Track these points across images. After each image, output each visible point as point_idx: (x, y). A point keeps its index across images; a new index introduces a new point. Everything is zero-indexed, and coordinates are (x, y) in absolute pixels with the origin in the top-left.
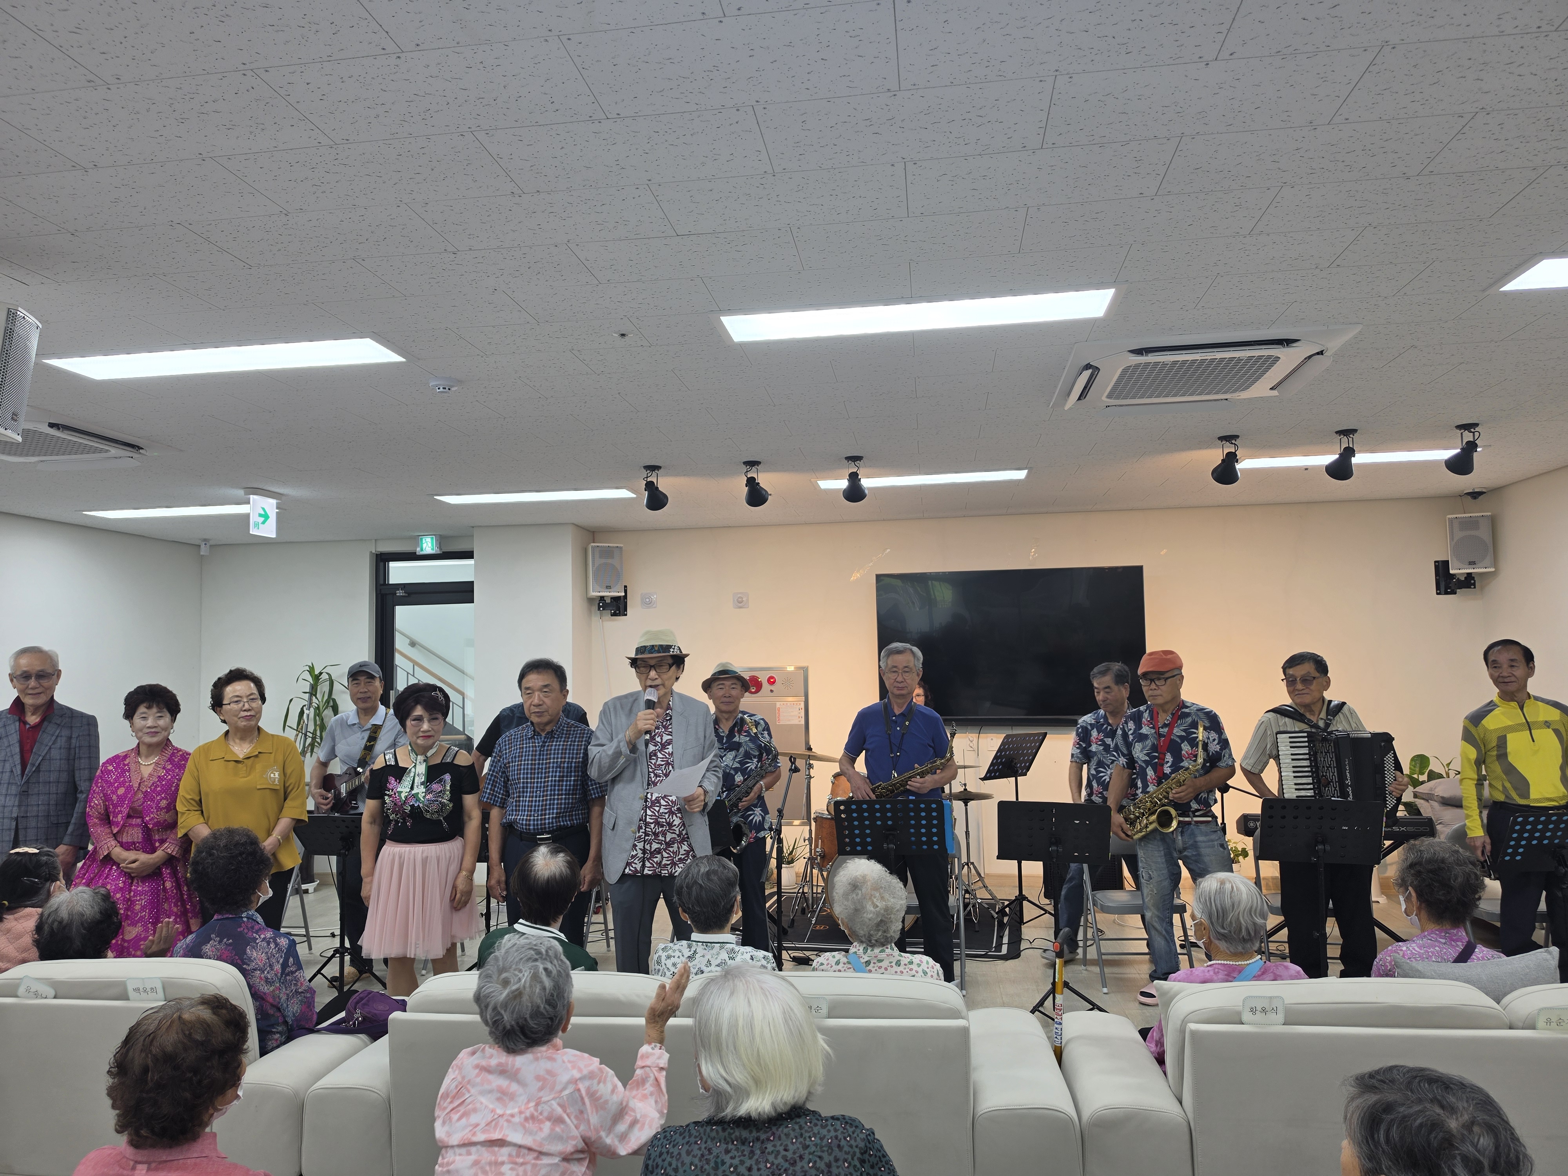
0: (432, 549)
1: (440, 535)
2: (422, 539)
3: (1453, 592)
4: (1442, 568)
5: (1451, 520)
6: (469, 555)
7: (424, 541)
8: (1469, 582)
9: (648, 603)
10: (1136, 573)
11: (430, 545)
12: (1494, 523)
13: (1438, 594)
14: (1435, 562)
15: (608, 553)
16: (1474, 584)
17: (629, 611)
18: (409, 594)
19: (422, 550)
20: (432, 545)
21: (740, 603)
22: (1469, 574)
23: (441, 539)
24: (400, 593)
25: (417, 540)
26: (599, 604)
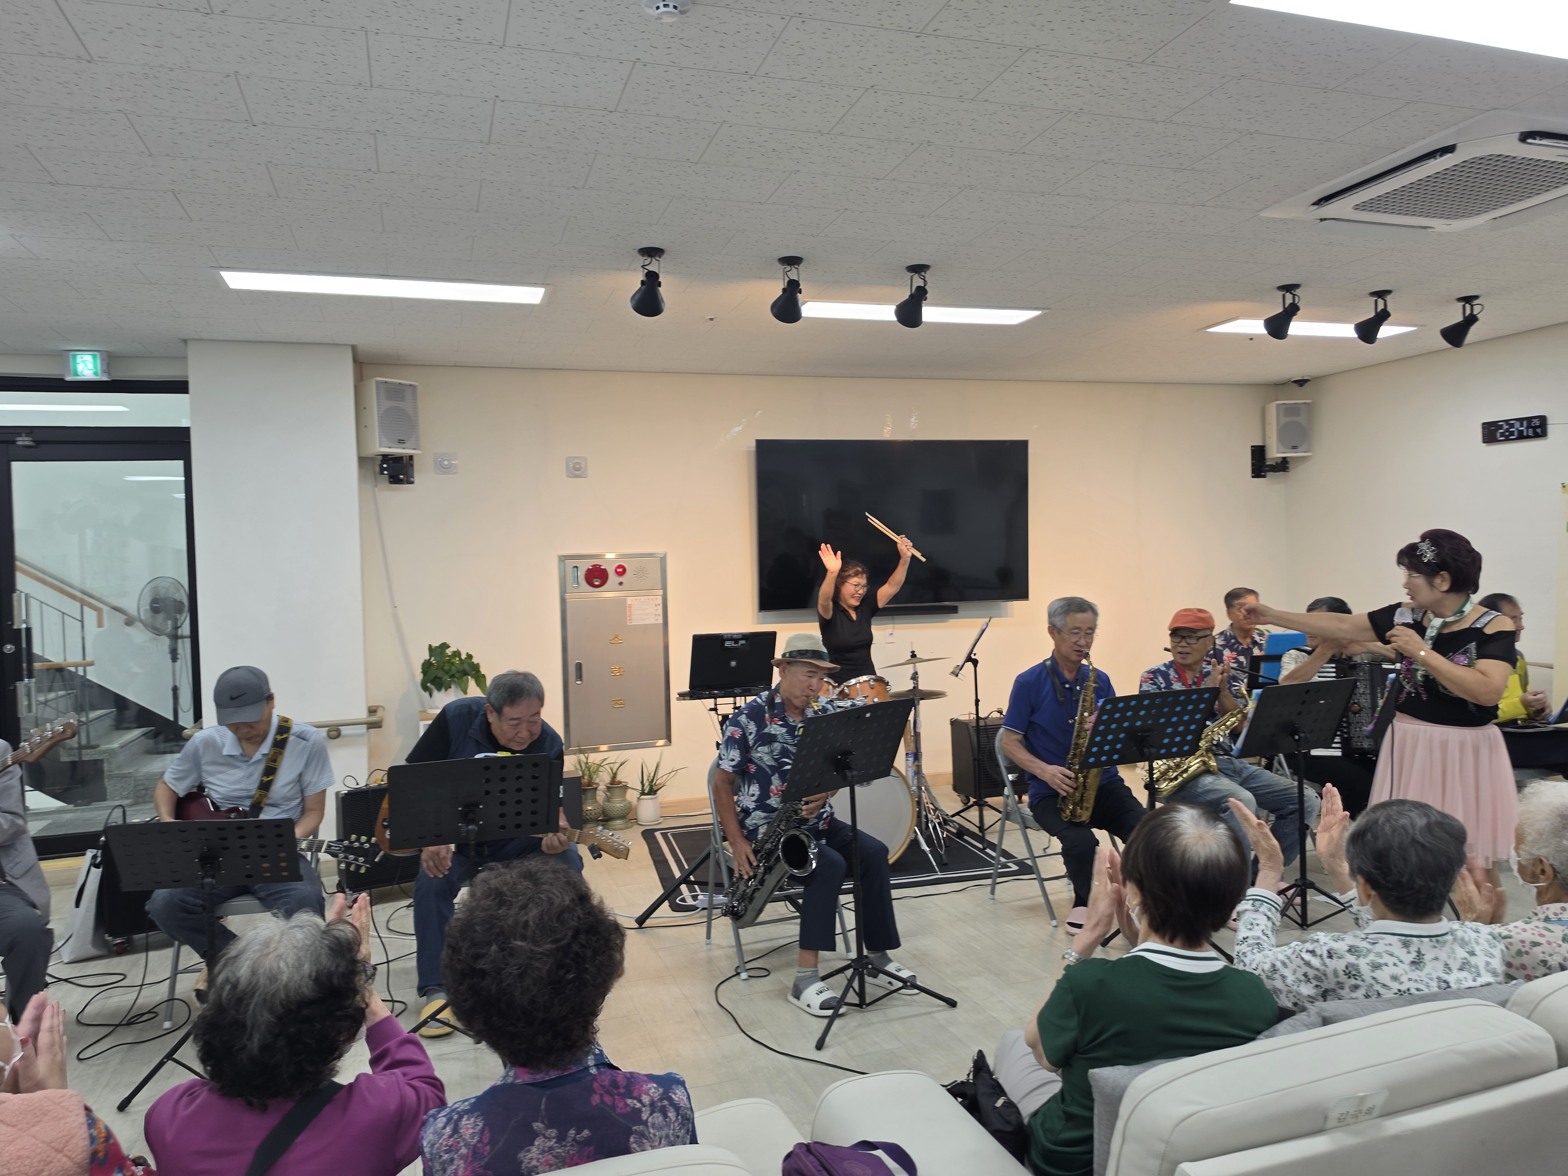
0: (96, 374)
1: (108, 352)
2: (74, 357)
3: (1264, 477)
4: (1258, 453)
5: (1278, 405)
6: (180, 387)
7: (79, 359)
8: (1283, 466)
9: (443, 467)
10: (1023, 446)
11: (91, 366)
12: (1310, 408)
13: (1253, 477)
14: (1252, 446)
15: (396, 392)
16: (1287, 468)
17: (417, 477)
18: (38, 443)
19: (76, 374)
20: (95, 367)
21: (576, 470)
22: (1284, 459)
23: (109, 359)
24: (23, 441)
25: (64, 357)
26: (381, 466)
